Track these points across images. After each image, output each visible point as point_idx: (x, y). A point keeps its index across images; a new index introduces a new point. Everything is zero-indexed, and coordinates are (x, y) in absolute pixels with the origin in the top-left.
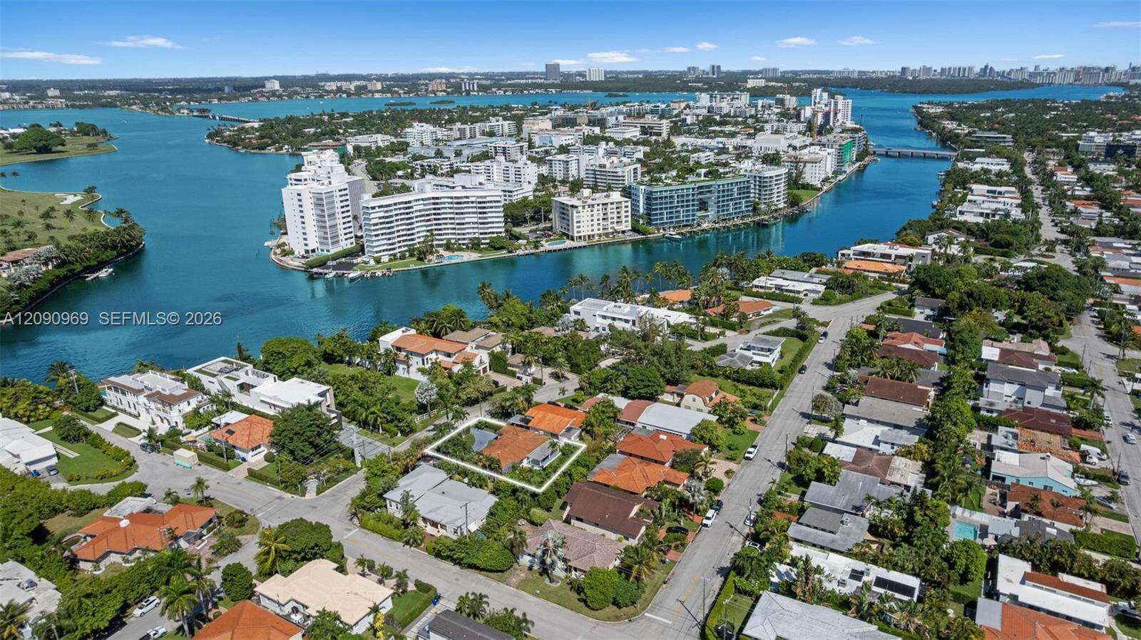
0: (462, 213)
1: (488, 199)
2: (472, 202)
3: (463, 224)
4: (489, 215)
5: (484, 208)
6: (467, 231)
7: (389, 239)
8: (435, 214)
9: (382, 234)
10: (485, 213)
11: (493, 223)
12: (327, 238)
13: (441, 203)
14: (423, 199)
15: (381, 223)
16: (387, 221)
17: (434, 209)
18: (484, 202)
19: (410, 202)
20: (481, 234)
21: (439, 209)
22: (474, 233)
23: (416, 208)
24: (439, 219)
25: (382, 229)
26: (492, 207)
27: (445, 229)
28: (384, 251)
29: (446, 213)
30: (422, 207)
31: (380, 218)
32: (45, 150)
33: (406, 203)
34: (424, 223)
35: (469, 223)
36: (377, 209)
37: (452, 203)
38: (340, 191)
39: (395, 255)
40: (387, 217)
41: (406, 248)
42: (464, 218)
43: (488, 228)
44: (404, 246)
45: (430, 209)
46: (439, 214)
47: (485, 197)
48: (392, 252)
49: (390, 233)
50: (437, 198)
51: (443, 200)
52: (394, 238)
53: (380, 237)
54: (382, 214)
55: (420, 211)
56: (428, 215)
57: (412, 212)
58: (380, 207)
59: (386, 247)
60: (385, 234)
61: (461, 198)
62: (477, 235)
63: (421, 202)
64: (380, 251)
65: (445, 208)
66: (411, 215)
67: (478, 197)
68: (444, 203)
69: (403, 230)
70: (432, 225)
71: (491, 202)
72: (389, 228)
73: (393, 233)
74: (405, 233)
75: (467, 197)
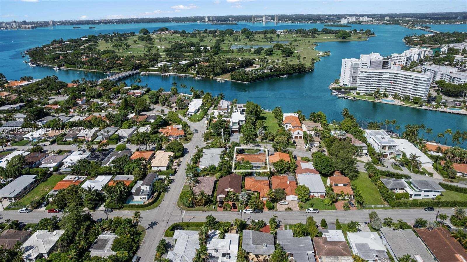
0: (406, 83)
1: (421, 79)
2: (412, 79)
3: (405, 88)
4: (419, 86)
5: (417, 82)
6: (406, 91)
7: (367, 86)
8: (394, 81)
9: (364, 84)
10: (417, 85)
11: (420, 90)
12: (351, 81)
13: (398, 76)
14: (389, 73)
15: (364, 79)
16: (368, 79)
17: (394, 78)
18: (418, 80)
19: (382, 73)
20: (412, 94)
21: (396, 79)
22: (409, 93)
23: (384, 76)
24: (395, 83)
25: (364, 81)
26: (421, 83)
27: (397, 88)
28: (363, 90)
29: (399, 81)
30: (388, 76)
31: (364, 77)
32: (344, 38)
33: (380, 73)
34: (387, 83)
35: (408, 88)
36: (364, 73)
37: (402, 77)
38: (363, 63)
39: (367, 93)
40: (368, 77)
41: (374, 92)
42: (406, 85)
43: (417, 92)
44: (374, 91)
45: (392, 78)
46: (396, 81)
47: (419, 77)
48: (366, 92)
49: (368, 84)
50: (397, 74)
51: (399, 75)
52: (369, 86)
53: (362, 85)
54: (366, 75)
55: (387, 78)
56: (390, 80)
57: (382, 78)
58: (365, 72)
59: (364, 89)
60: (366, 84)
61: (408, 76)
62: (410, 95)
63: (389, 74)
64: (361, 90)
65: (399, 79)
66: (381, 79)
67: (415, 77)
68: (399, 77)
69: (375, 84)
70: (391, 85)
71: (421, 80)
72: (368, 82)
73: (369, 84)
74: (376, 85)
75: (411, 76)
